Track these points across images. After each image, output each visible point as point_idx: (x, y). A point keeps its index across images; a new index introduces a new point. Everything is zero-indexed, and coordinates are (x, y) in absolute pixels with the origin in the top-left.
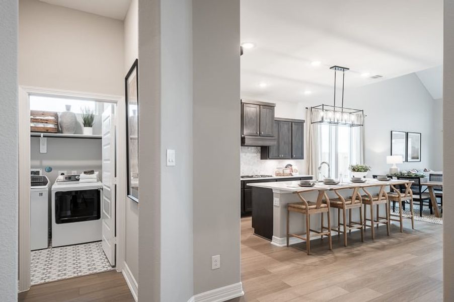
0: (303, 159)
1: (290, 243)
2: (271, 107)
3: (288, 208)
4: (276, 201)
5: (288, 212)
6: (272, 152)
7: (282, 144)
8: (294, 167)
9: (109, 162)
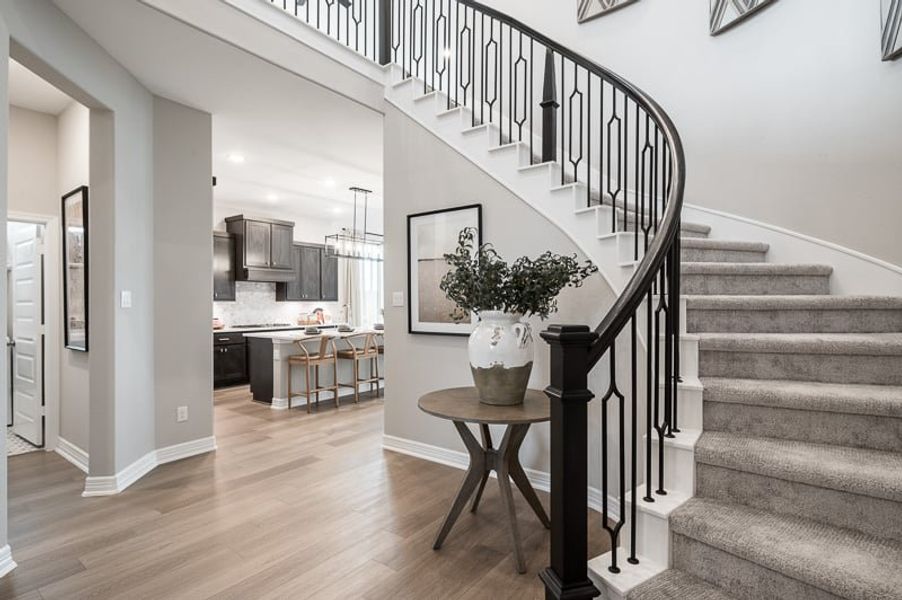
0: (336, 299)
1: (292, 406)
2: (288, 227)
3: (291, 362)
4: (277, 354)
5: (290, 366)
6: (292, 290)
7: (306, 280)
8: (326, 312)
9: (31, 304)
